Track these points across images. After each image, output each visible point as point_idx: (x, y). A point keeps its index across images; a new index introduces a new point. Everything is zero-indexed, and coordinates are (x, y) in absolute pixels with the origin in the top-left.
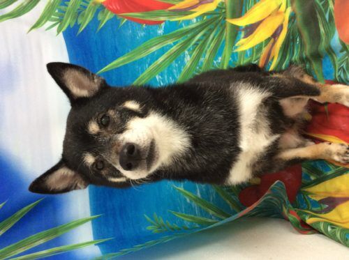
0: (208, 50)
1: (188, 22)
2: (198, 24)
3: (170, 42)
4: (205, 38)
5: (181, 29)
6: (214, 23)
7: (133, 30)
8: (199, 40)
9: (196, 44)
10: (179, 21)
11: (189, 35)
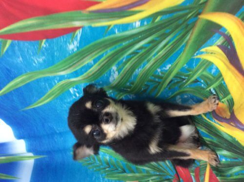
0: (153, 58)
1: (125, 27)
2: (143, 28)
3: (88, 61)
4: (151, 45)
5: (112, 36)
6: (173, 25)
7: (24, 57)
8: (141, 48)
9: (135, 53)
10: (109, 26)
11: (125, 44)
